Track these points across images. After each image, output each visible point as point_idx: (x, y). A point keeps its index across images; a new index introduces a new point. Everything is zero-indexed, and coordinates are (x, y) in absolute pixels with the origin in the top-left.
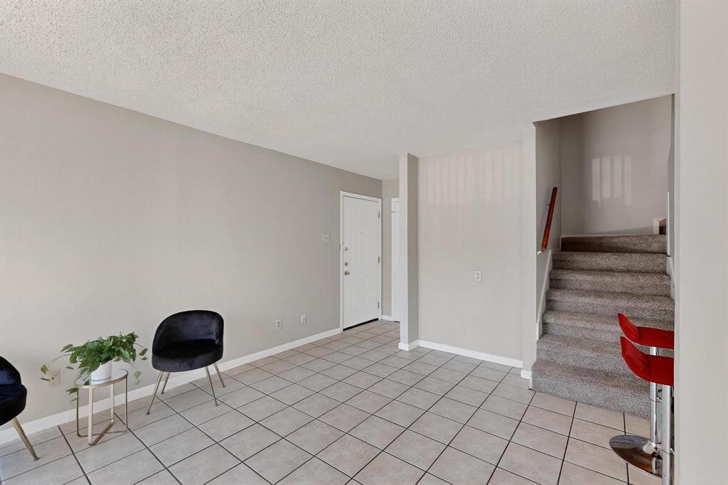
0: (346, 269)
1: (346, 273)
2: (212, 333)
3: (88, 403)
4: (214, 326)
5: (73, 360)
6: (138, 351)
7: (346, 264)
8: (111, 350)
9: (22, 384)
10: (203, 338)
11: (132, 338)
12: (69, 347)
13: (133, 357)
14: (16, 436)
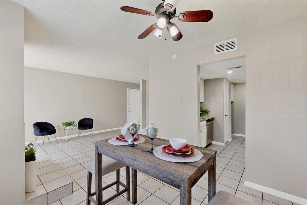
0: (129, 110)
1: (129, 111)
2: (90, 123)
3: (66, 136)
4: (91, 122)
5: (63, 126)
6: (75, 125)
7: (129, 109)
8: (70, 124)
9: (55, 129)
10: (89, 124)
11: (74, 122)
12: (63, 123)
13: (74, 126)
14: (55, 140)
